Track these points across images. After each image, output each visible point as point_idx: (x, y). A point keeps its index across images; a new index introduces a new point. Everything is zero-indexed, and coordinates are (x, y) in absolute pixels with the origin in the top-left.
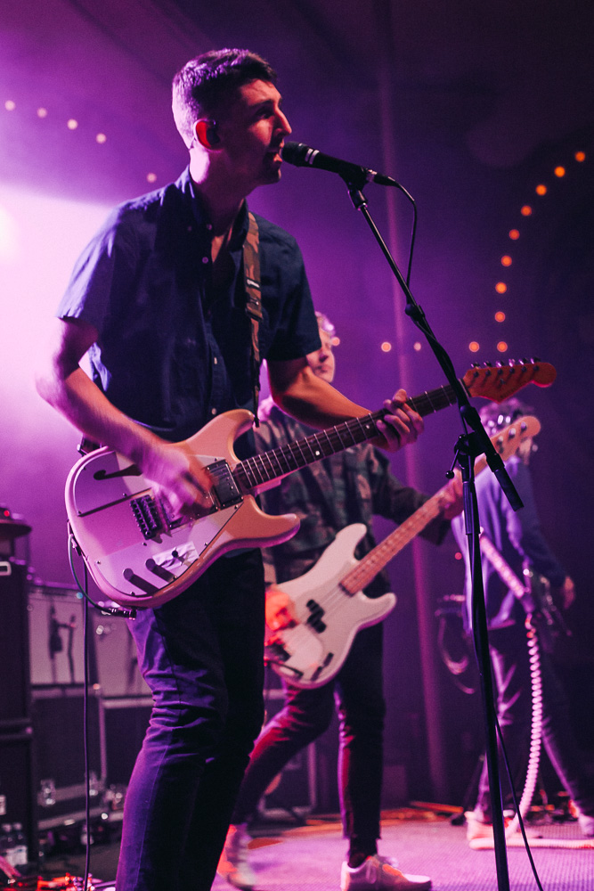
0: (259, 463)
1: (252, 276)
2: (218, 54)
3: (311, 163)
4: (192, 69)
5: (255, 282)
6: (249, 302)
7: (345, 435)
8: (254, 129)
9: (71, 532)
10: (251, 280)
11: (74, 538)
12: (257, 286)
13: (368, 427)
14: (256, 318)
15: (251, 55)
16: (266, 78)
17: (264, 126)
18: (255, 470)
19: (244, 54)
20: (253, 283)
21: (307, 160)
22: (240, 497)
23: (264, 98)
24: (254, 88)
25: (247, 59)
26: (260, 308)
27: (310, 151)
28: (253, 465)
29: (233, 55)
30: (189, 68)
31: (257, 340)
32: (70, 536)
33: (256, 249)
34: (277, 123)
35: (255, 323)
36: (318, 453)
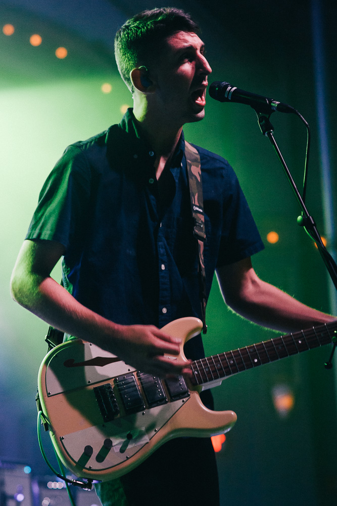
0: (206, 365)
1: (197, 203)
2: (149, 13)
3: (230, 99)
4: (127, 27)
5: (200, 207)
6: (196, 225)
7: (280, 348)
8: (179, 71)
9: (41, 409)
10: (196, 206)
11: (42, 414)
12: (201, 211)
13: (300, 342)
14: (202, 239)
15: (175, 10)
16: (189, 29)
17: (187, 67)
18: (202, 370)
19: (168, 10)
20: (198, 209)
21: (226, 96)
22: (187, 392)
23: (186, 44)
24: (177, 38)
25: (172, 14)
26: (204, 230)
27: (230, 88)
28: (200, 366)
29: (160, 12)
30: (126, 26)
31: (203, 258)
32: (39, 412)
33: (199, 179)
34: (199, 66)
35: (201, 243)
36: (256, 361)
